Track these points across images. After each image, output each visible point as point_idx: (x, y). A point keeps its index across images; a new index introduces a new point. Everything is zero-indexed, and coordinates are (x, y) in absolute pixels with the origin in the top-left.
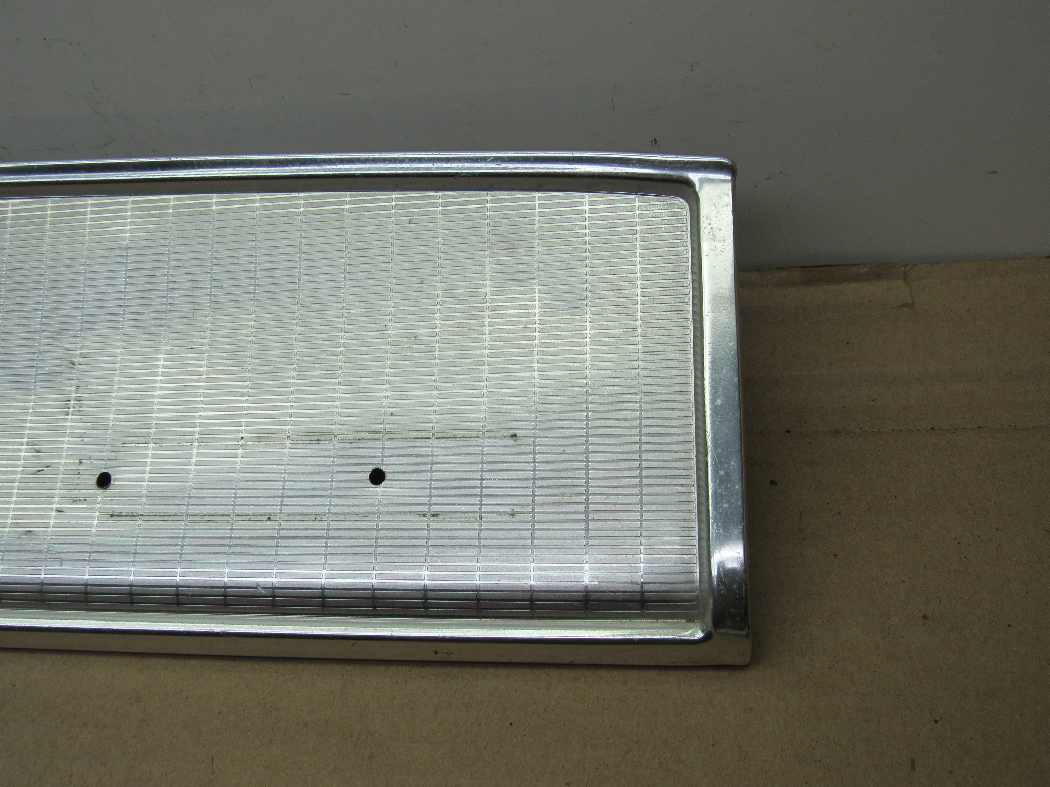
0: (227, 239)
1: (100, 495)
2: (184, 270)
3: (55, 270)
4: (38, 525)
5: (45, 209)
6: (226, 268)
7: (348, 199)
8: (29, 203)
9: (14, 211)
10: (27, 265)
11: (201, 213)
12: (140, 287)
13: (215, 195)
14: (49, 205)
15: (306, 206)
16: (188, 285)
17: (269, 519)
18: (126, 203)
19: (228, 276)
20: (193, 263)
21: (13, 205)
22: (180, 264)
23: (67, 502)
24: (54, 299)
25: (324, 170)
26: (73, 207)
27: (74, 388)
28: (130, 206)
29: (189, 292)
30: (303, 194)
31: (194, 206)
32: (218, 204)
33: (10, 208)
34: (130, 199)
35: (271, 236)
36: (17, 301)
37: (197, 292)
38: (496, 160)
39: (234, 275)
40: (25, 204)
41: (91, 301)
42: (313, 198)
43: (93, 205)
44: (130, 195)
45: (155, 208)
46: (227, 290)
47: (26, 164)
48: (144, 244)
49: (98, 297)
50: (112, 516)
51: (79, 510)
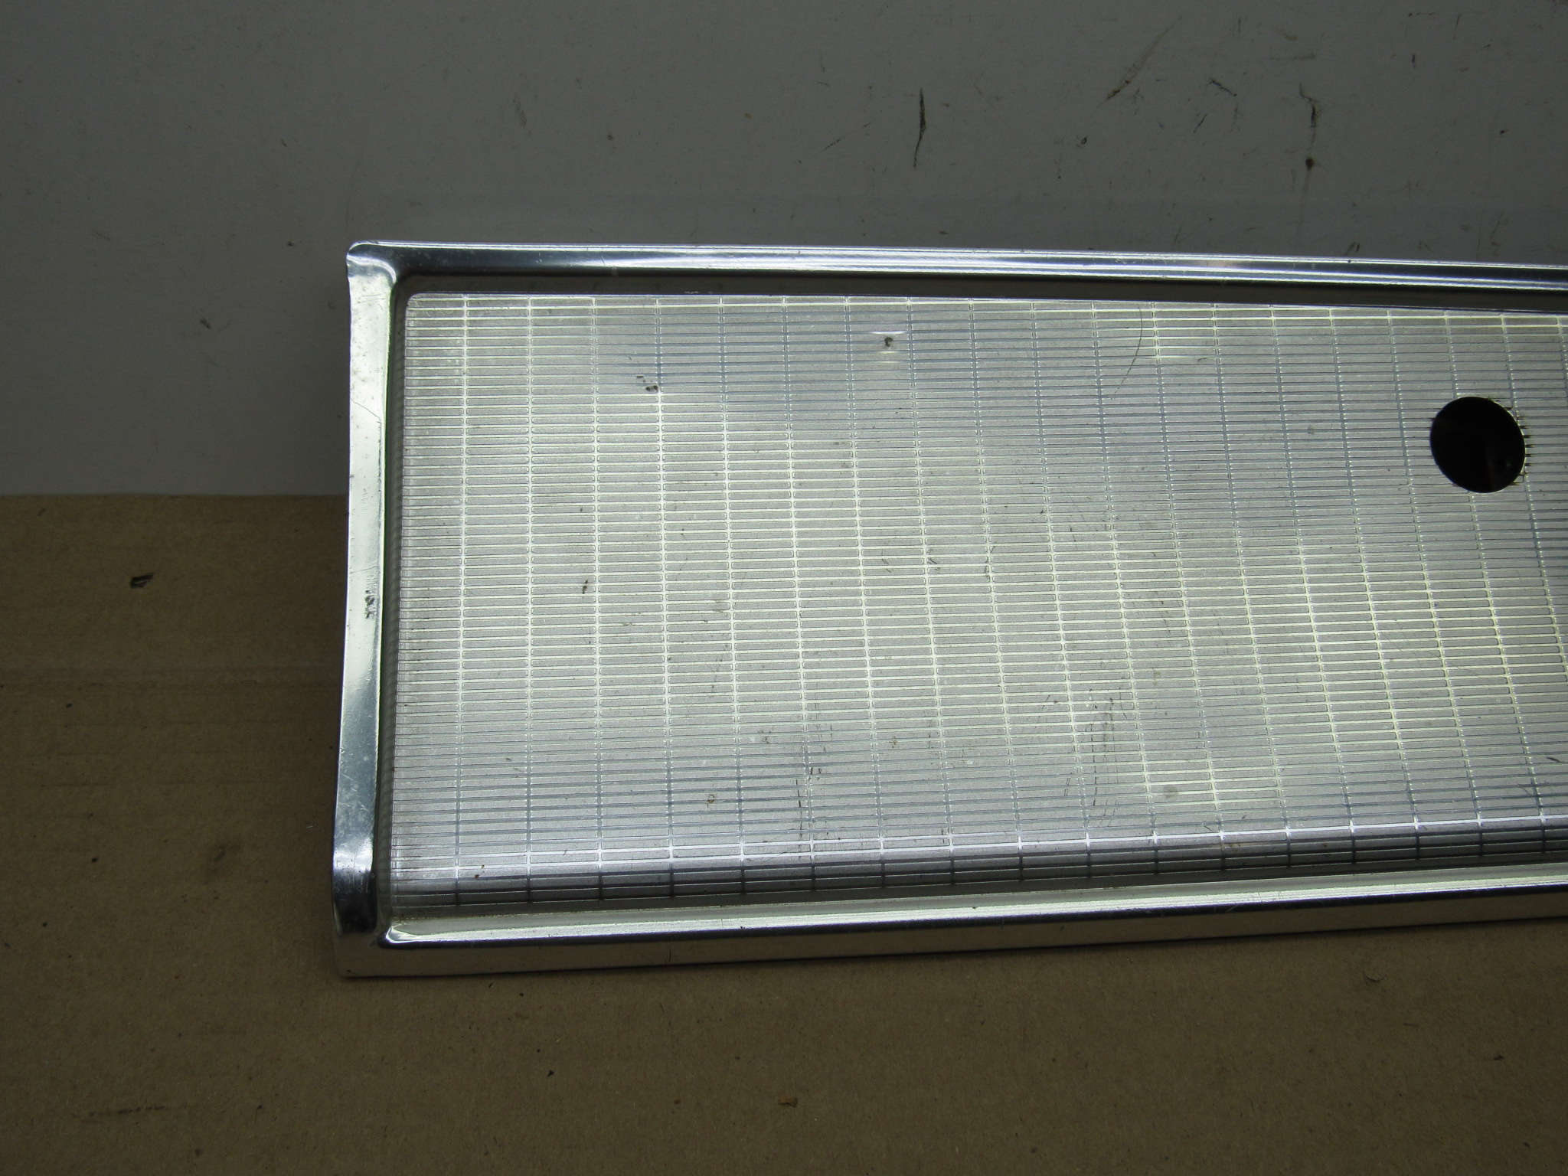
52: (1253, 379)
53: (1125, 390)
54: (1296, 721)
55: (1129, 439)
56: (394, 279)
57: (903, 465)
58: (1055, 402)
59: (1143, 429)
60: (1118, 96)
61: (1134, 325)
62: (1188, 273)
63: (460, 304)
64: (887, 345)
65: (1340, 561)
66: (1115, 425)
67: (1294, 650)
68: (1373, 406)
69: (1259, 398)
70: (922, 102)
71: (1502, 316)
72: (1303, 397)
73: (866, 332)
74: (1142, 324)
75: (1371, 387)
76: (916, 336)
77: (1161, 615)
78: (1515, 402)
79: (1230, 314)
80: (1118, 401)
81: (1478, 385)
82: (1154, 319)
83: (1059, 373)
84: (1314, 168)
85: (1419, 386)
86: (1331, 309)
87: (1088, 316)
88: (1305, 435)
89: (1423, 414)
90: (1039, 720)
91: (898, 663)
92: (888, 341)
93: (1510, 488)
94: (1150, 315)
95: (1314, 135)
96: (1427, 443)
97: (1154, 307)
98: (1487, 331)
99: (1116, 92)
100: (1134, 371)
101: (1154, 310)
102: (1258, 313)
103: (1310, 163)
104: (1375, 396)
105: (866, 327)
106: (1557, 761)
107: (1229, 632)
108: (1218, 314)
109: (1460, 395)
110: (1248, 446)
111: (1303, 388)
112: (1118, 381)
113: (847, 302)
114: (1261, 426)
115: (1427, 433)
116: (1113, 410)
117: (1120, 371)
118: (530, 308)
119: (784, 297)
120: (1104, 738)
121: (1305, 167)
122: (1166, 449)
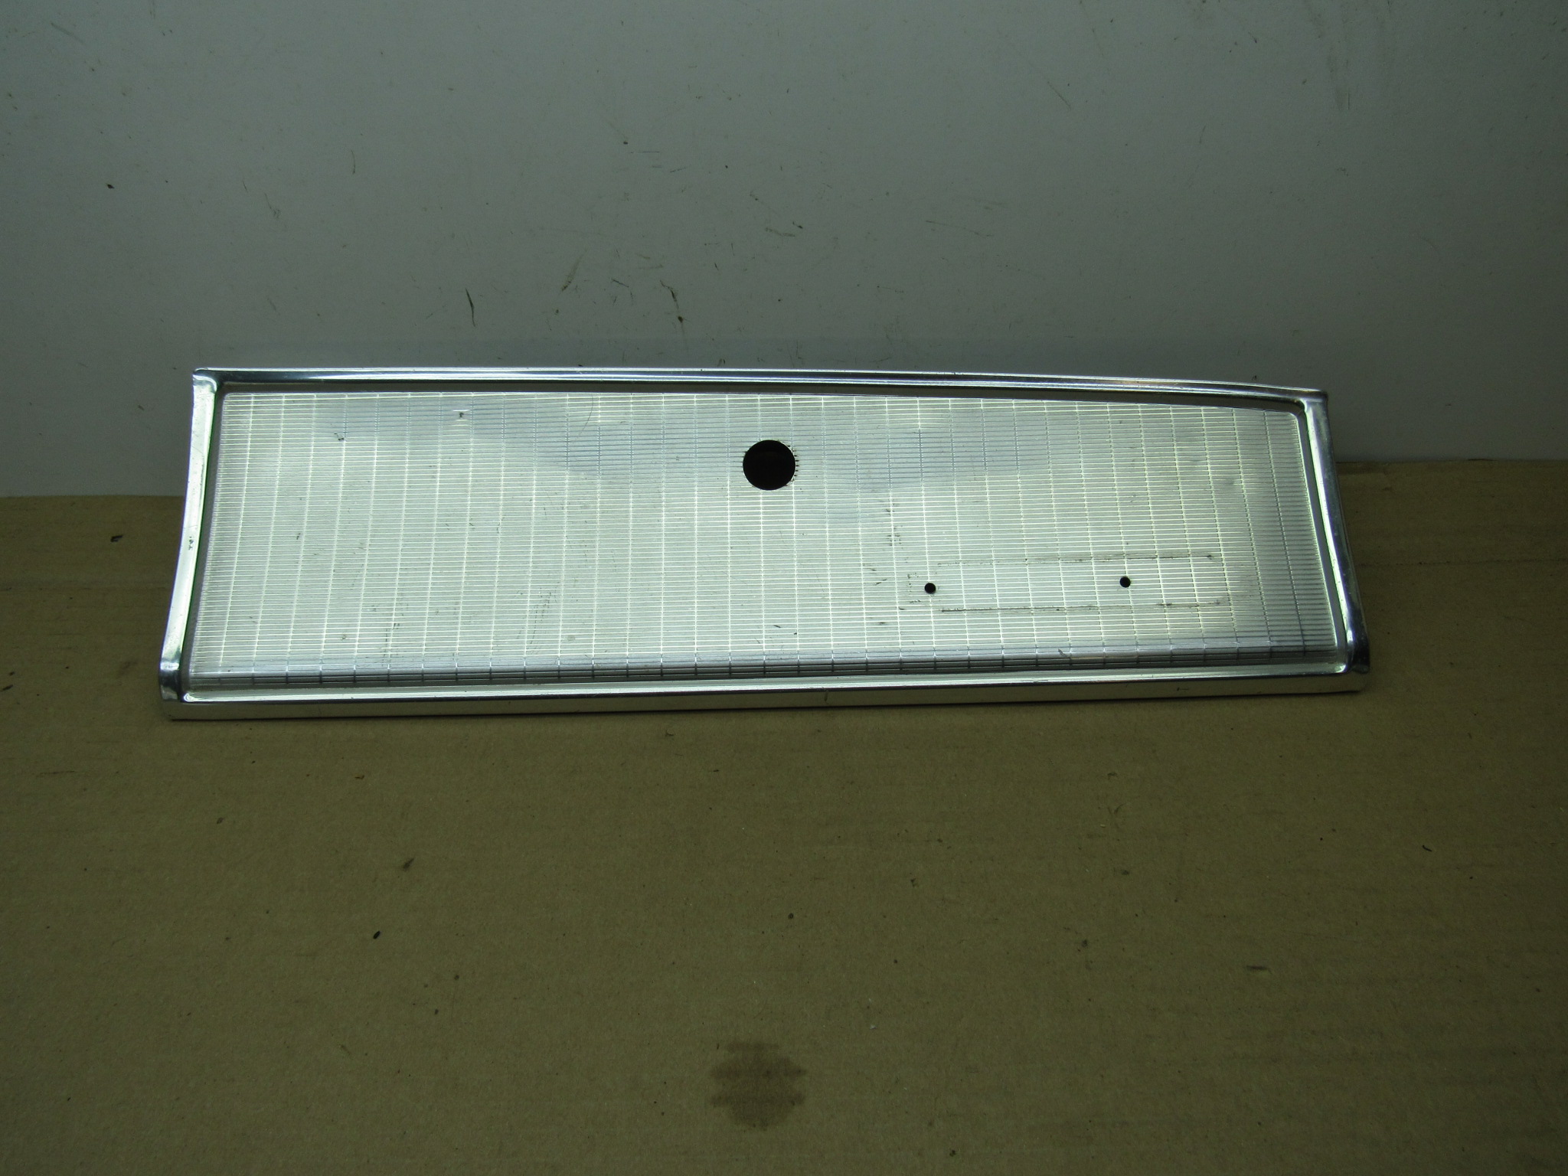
0: (993, 429)
1: (930, 598)
2: (965, 449)
3: (864, 446)
4: (888, 618)
5: (853, 403)
6: (994, 449)
7: (1076, 406)
8: (838, 399)
9: (826, 404)
10: (841, 442)
11: (973, 411)
12: (932, 460)
13: (981, 399)
14: (855, 400)
15: (1049, 409)
16: (968, 459)
17: (1058, 610)
18: (915, 402)
19: (997, 454)
20: (970, 444)
21: (825, 399)
22: (961, 445)
23: (906, 603)
24: (866, 466)
25: (1065, 386)
26: (874, 403)
27: (892, 527)
28: (918, 404)
29: (969, 464)
30: (1045, 401)
31: (967, 406)
32: (985, 405)
33: (823, 402)
34: (918, 399)
35: (1025, 428)
36: (837, 467)
37: (975, 464)
38: (1180, 385)
39: (1002, 453)
40: (834, 399)
41: (896, 468)
42: (1053, 404)
43: (889, 402)
44: (918, 397)
45: (938, 406)
46: (997, 463)
47: (843, 371)
48: (932, 430)
49: (901, 465)
50: (943, 611)
51: (917, 608)
52: (649, 432)
53: (581, 439)
54: (644, 604)
55: (581, 463)
56: (215, 389)
57: (463, 477)
58: (544, 445)
59: (588, 458)
60: (567, 289)
61: (588, 405)
62: (615, 378)
63: (249, 398)
64: (461, 416)
65: (683, 525)
66: (574, 456)
67: (650, 569)
68: (713, 445)
69: (651, 442)
70: (468, 295)
71: (791, 397)
72: (675, 441)
73: (450, 410)
74: (593, 404)
75: (713, 435)
76: (475, 412)
77: (584, 551)
78: (790, 442)
79: (641, 398)
80: (577, 444)
81: (773, 434)
82: (599, 402)
83: (548, 430)
84: (684, 321)
85: (739, 434)
86: (695, 395)
87: (564, 400)
88: (675, 461)
89: (740, 449)
90: (511, 602)
91: (446, 574)
92: (461, 414)
93: (785, 487)
94: (597, 399)
95: (677, 305)
96: (742, 464)
97: (600, 395)
98: (781, 405)
99: (565, 288)
100: (586, 428)
101: (600, 397)
102: (655, 398)
103: (680, 319)
104: (715, 440)
105: (450, 407)
106: (777, 626)
107: (618, 560)
108: (633, 398)
109: (762, 439)
110: (643, 466)
111: (676, 436)
112: (577, 434)
113: (441, 395)
114: (651, 456)
115: (742, 459)
116: (573, 449)
117: (579, 429)
118: (284, 400)
119: (409, 393)
120: (543, 611)
121: (679, 322)
122: (599, 468)
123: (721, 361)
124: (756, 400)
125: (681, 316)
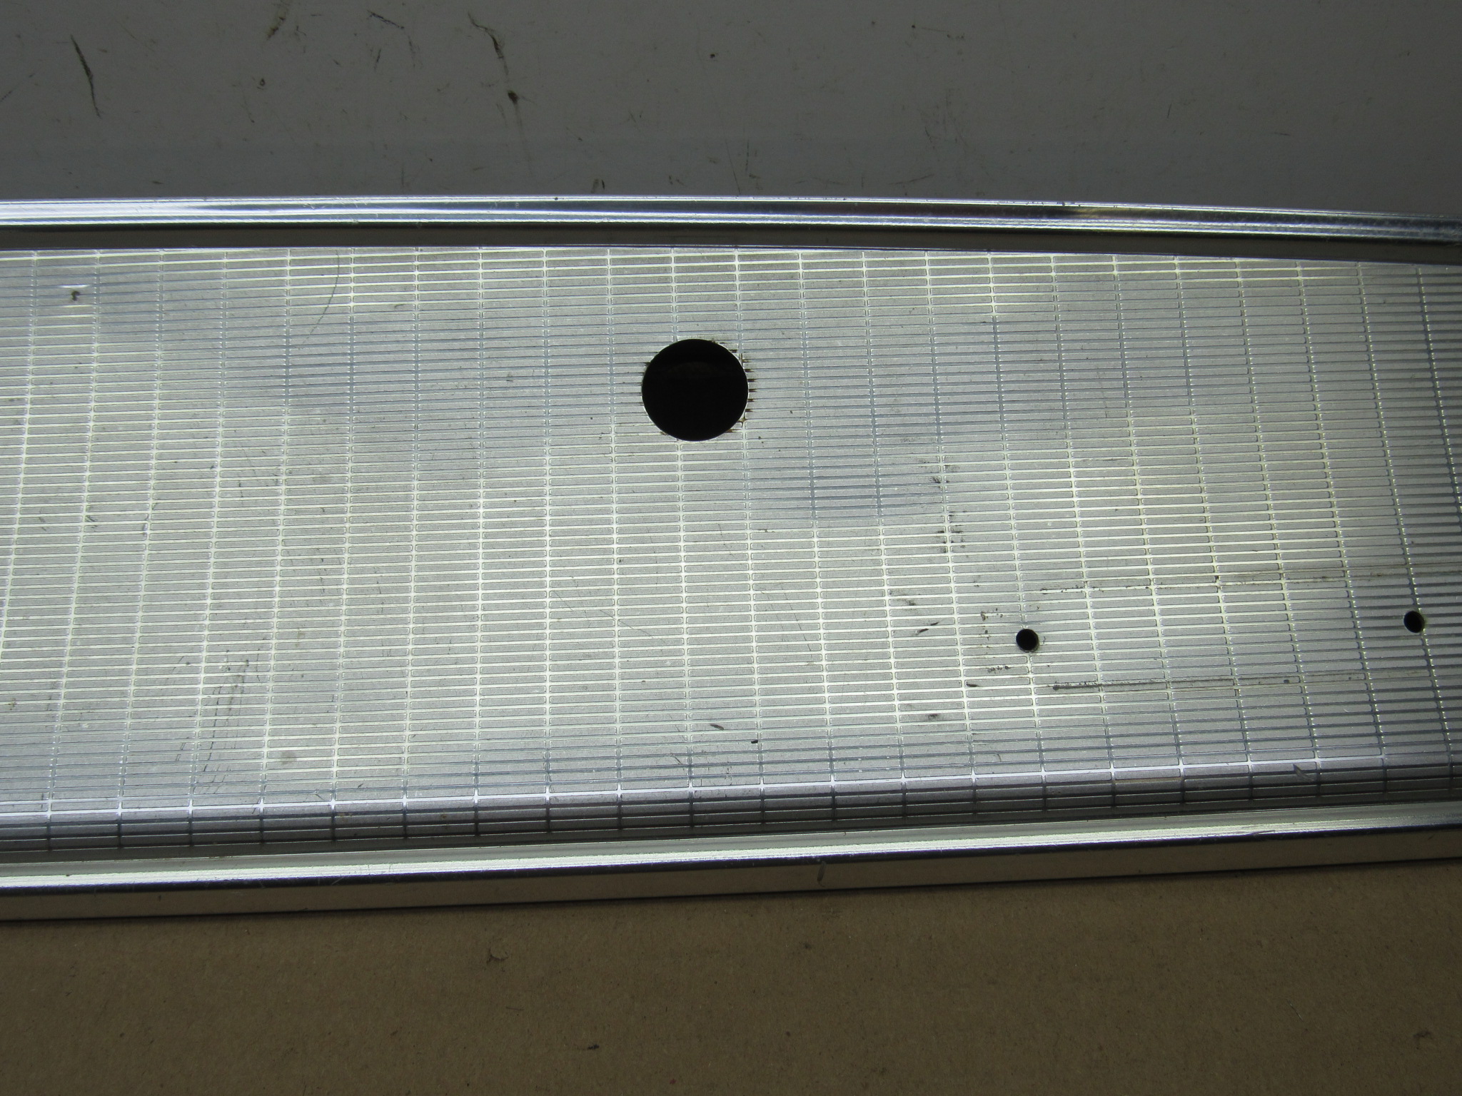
0: (1140, 314)
1: (1029, 661)
2: (1084, 355)
3: (885, 351)
4: (944, 706)
5: (860, 264)
6: (1143, 354)
7: (1299, 269)
8: (831, 255)
9: (806, 266)
10: (839, 343)
11: (1098, 279)
12: (1021, 376)
13: (1114, 256)
14: (864, 260)
15: (1245, 275)
16: (1092, 375)
17: (1287, 682)
18: (985, 261)
19: (1147, 363)
20: (1096, 345)
21: (804, 257)
22: (1078, 346)
23: (980, 672)
24: (889, 391)
25: (1278, 229)
26: (902, 263)
27: (946, 516)
28: (990, 266)
29: (1095, 384)
30: (1237, 260)
31: (1086, 269)
32: (1121, 268)
33: (800, 261)
34: (990, 256)
35: (1201, 312)
36: (831, 392)
37: (1106, 384)
39: (1157, 362)
40: (823, 256)
41: (950, 394)
42: (1252, 265)
43: (932, 262)
44: (989, 251)
45: (1030, 270)
46: (1149, 383)
47: (840, 200)
48: (1018, 317)
49: (960, 388)
50: (1056, 688)
51: (1003, 682)
52: (453, 325)
53: (314, 340)
54: (440, 683)
55: (313, 390)
57: (77, 420)
58: (239, 353)
59: (329, 379)
60: (276, 34)
61: (330, 271)
62: (381, 216)
64: (75, 299)
65: (522, 514)
66: (301, 376)
67: (454, 609)
68: (582, 350)
69: (456, 345)
70: (78, 49)
71: (736, 252)
72: (505, 344)
73: (53, 286)
74: (339, 271)
75: (582, 330)
76: (103, 289)
77: (319, 572)
78: (737, 343)
79: (435, 257)
80: (306, 351)
81: (701, 326)
82: (353, 265)
83: (247, 323)
84: (520, 101)
85: (635, 328)
86: (545, 249)
87: (282, 263)
88: (504, 383)
89: (636, 359)
90: (166, 682)
91: (34, 623)
92: (75, 294)
93: (726, 435)
94: (348, 261)
95: (505, 67)
96: (639, 389)
97: (353, 253)
98: (717, 269)
99: (274, 30)
100: (326, 319)
101: (353, 256)
102: (464, 256)
103: (513, 97)
104: (587, 340)
105: (53, 281)
106: (716, 726)
107: (388, 590)
108: (420, 258)
109: (680, 338)
110: (440, 395)
111: (506, 333)
112: (307, 331)
113: (35, 256)
114: (457, 375)
115: (640, 379)
116: (299, 361)
117: (310, 319)
120: (231, 701)
121: (510, 101)
122: (351, 400)
123: (596, 182)
124: (667, 260)
125: (515, 91)
